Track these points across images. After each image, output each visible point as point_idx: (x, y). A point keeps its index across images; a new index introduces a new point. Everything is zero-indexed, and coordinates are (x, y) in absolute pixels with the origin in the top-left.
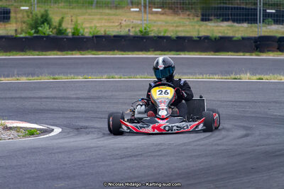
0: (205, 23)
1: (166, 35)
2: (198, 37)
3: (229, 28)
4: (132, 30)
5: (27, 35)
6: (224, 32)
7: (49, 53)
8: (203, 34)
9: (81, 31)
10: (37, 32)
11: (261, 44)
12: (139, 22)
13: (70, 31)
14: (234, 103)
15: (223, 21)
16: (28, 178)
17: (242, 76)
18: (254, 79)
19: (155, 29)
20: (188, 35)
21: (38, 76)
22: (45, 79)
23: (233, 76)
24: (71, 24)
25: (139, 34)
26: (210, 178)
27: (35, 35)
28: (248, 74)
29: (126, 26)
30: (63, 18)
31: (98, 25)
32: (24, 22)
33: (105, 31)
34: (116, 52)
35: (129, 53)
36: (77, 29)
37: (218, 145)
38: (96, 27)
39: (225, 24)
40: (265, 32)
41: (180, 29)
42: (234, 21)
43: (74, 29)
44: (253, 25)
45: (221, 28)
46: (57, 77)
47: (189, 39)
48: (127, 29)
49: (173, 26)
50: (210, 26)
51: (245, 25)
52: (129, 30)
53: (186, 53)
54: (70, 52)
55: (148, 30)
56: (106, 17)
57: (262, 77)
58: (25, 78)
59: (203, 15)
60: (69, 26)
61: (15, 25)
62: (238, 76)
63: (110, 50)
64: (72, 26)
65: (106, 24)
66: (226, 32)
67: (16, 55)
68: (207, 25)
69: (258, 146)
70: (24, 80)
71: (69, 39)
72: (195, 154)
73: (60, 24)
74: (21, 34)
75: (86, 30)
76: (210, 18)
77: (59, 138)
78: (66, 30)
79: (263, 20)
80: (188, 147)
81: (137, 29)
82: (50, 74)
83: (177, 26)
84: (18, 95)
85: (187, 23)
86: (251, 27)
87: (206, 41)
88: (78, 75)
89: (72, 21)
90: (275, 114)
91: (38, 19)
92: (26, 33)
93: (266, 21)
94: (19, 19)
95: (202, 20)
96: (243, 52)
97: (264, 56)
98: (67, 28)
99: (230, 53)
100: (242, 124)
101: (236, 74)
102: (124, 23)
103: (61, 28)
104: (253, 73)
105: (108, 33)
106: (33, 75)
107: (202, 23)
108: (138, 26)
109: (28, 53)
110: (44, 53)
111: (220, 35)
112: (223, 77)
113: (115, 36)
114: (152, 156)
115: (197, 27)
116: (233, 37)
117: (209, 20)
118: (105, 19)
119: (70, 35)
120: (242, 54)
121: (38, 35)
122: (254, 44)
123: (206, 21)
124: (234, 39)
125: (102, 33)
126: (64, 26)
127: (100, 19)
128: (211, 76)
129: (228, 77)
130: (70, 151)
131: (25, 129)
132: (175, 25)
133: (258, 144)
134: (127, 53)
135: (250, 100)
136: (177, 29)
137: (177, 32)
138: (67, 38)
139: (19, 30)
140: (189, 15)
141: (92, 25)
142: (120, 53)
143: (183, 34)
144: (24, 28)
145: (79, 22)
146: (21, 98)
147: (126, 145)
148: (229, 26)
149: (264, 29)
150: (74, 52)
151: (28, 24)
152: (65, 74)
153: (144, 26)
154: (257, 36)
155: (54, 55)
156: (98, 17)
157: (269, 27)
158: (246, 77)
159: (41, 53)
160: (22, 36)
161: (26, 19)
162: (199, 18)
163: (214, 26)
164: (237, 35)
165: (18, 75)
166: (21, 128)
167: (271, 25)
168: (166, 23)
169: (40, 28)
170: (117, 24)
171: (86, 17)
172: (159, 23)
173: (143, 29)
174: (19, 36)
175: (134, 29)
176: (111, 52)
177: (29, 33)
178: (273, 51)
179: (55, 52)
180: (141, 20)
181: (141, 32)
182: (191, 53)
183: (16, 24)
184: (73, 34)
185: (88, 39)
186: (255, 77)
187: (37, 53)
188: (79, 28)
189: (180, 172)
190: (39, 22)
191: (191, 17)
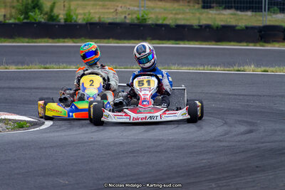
0: (206, 10)
1: (165, 22)
2: (199, 26)
3: (232, 16)
4: (128, 17)
5: (17, 21)
6: (227, 21)
7: (39, 40)
8: (204, 22)
9: (74, 17)
10: (27, 17)
11: (266, 34)
12: (136, 9)
13: (62, 17)
14: (237, 97)
15: (225, 8)
16: (18, 174)
17: (246, 68)
18: (259, 71)
19: (153, 16)
20: (188, 23)
21: (28, 65)
22: (36, 68)
23: (236, 68)
24: (64, 10)
25: (136, 22)
26: (212, 177)
27: (25, 21)
28: (252, 66)
29: (122, 13)
30: (54, 3)
31: (92, 11)
32: (14, 7)
33: (99, 18)
34: (111, 40)
35: (125, 41)
36: (70, 15)
37: (220, 141)
38: (90, 13)
39: (228, 12)
40: (270, 21)
41: (180, 16)
42: (237, 9)
43: (66, 14)
44: (258, 13)
45: (223, 16)
46: (48, 66)
47: (190, 27)
48: (123, 16)
49: (172, 13)
50: (212, 14)
51: (249, 13)
52: (125, 17)
53: (186, 42)
54: (61, 40)
55: (146, 17)
56: (100, 3)
57: (267, 69)
58: (14, 67)
59: (204, 2)
60: (62, 12)
61: (3, 10)
62: (242, 68)
63: (105, 38)
64: (65, 12)
65: (101, 11)
66: (229, 20)
67: (4, 42)
68: (208, 13)
69: (263, 143)
70: (13, 69)
71: (61, 26)
72: (196, 150)
73: (52, 10)
74: (10, 19)
75: (79, 17)
76: (212, 5)
77: (50, 132)
78: (58, 16)
79: (269, 8)
80: (189, 143)
81: (134, 16)
82: (40, 63)
83: (176, 14)
84: (7, 85)
85: (188, 11)
86: (255, 16)
87: (208, 30)
88: (70, 65)
89: (64, 6)
90: (281, 109)
91: (28, 4)
92: (15, 19)
93: (272, 9)
94: (8, 4)
95: (204, 7)
96: (246, 42)
97: (269, 47)
98: (59, 14)
99: (232, 43)
100: (245, 119)
101: (240, 65)
102: (119, 9)
103: (52, 14)
104: (258, 65)
105: (102, 20)
106: (23, 63)
107: (203, 10)
108: (135, 13)
109: (17, 40)
110: (35, 40)
111: (222, 23)
112: (226, 69)
113: (110, 24)
114: (150, 152)
115: (198, 15)
116: (236, 26)
117: (210, 7)
118: (100, 5)
119: (62, 21)
120: (245, 44)
121: (29, 21)
122: (258, 34)
123: (207, 8)
124: (237, 28)
125: (96, 19)
126: (56, 12)
127: (94, 5)
128: (212, 68)
129: (232, 69)
130: (61, 145)
131: (15, 121)
132: (174, 12)
133: (263, 141)
134: (122, 41)
135: (254, 93)
136: (177, 16)
137: (176, 19)
138: (59, 25)
139: (8, 16)
140: (189, 2)
141: (86, 11)
142: (115, 41)
143: (182, 22)
144: (13, 14)
145: (72, 8)
146: (10, 88)
147: (121, 140)
148: (232, 14)
149: (269, 18)
150: (66, 40)
151: (17, 9)
152: (58, 62)
153: (142, 13)
154: (261, 25)
155: (45, 42)
156: (92, 3)
157: (274, 16)
158: (250, 70)
159: (31, 41)
160: (11, 21)
161: (15, 4)
162: (200, 6)
163: (215, 14)
164: (240, 24)
165: (7, 64)
166: (10, 120)
167: (277, 13)
168: (165, 10)
169: (31, 13)
170: (112, 11)
171: (79, 2)
172: (158, 10)
173: (140, 16)
174: (7, 21)
175: (130, 16)
176: (106, 41)
177: (19, 19)
178: (278, 42)
179: (46, 40)
180: (138, 7)
181: (138, 19)
182: (192, 43)
183: (5, 9)
184: (66, 20)
185: (81, 25)
186: (259, 69)
187: (27, 40)
188: (72, 13)
189: (179, 169)
190: (30, 7)
191: (191, 4)
